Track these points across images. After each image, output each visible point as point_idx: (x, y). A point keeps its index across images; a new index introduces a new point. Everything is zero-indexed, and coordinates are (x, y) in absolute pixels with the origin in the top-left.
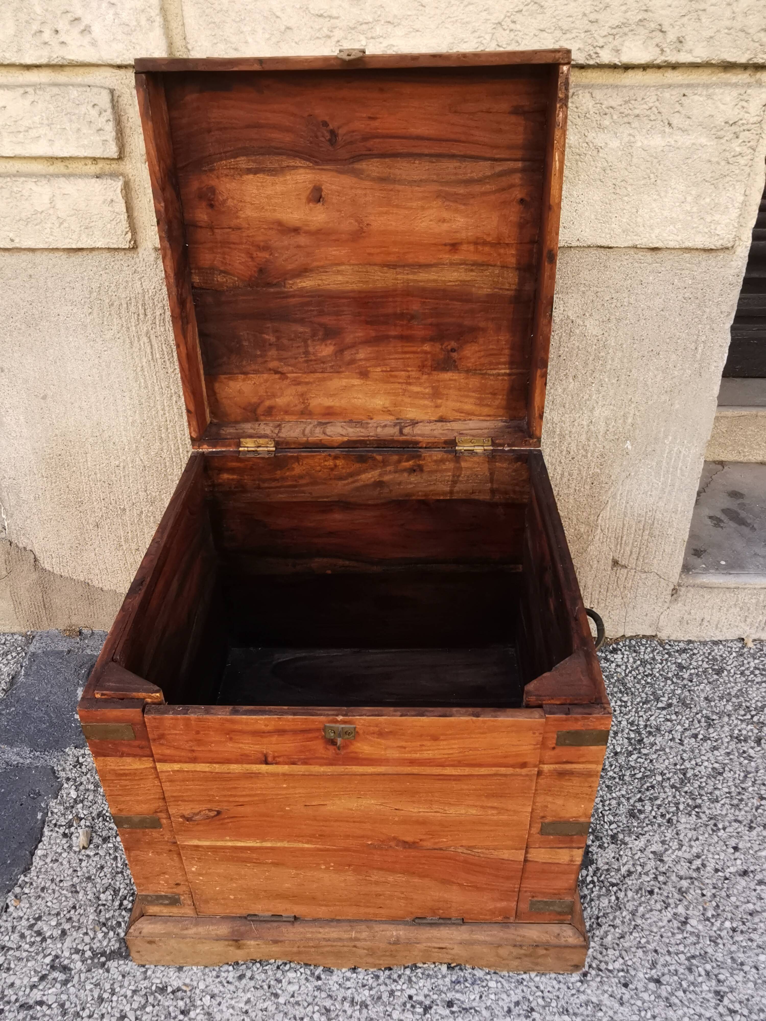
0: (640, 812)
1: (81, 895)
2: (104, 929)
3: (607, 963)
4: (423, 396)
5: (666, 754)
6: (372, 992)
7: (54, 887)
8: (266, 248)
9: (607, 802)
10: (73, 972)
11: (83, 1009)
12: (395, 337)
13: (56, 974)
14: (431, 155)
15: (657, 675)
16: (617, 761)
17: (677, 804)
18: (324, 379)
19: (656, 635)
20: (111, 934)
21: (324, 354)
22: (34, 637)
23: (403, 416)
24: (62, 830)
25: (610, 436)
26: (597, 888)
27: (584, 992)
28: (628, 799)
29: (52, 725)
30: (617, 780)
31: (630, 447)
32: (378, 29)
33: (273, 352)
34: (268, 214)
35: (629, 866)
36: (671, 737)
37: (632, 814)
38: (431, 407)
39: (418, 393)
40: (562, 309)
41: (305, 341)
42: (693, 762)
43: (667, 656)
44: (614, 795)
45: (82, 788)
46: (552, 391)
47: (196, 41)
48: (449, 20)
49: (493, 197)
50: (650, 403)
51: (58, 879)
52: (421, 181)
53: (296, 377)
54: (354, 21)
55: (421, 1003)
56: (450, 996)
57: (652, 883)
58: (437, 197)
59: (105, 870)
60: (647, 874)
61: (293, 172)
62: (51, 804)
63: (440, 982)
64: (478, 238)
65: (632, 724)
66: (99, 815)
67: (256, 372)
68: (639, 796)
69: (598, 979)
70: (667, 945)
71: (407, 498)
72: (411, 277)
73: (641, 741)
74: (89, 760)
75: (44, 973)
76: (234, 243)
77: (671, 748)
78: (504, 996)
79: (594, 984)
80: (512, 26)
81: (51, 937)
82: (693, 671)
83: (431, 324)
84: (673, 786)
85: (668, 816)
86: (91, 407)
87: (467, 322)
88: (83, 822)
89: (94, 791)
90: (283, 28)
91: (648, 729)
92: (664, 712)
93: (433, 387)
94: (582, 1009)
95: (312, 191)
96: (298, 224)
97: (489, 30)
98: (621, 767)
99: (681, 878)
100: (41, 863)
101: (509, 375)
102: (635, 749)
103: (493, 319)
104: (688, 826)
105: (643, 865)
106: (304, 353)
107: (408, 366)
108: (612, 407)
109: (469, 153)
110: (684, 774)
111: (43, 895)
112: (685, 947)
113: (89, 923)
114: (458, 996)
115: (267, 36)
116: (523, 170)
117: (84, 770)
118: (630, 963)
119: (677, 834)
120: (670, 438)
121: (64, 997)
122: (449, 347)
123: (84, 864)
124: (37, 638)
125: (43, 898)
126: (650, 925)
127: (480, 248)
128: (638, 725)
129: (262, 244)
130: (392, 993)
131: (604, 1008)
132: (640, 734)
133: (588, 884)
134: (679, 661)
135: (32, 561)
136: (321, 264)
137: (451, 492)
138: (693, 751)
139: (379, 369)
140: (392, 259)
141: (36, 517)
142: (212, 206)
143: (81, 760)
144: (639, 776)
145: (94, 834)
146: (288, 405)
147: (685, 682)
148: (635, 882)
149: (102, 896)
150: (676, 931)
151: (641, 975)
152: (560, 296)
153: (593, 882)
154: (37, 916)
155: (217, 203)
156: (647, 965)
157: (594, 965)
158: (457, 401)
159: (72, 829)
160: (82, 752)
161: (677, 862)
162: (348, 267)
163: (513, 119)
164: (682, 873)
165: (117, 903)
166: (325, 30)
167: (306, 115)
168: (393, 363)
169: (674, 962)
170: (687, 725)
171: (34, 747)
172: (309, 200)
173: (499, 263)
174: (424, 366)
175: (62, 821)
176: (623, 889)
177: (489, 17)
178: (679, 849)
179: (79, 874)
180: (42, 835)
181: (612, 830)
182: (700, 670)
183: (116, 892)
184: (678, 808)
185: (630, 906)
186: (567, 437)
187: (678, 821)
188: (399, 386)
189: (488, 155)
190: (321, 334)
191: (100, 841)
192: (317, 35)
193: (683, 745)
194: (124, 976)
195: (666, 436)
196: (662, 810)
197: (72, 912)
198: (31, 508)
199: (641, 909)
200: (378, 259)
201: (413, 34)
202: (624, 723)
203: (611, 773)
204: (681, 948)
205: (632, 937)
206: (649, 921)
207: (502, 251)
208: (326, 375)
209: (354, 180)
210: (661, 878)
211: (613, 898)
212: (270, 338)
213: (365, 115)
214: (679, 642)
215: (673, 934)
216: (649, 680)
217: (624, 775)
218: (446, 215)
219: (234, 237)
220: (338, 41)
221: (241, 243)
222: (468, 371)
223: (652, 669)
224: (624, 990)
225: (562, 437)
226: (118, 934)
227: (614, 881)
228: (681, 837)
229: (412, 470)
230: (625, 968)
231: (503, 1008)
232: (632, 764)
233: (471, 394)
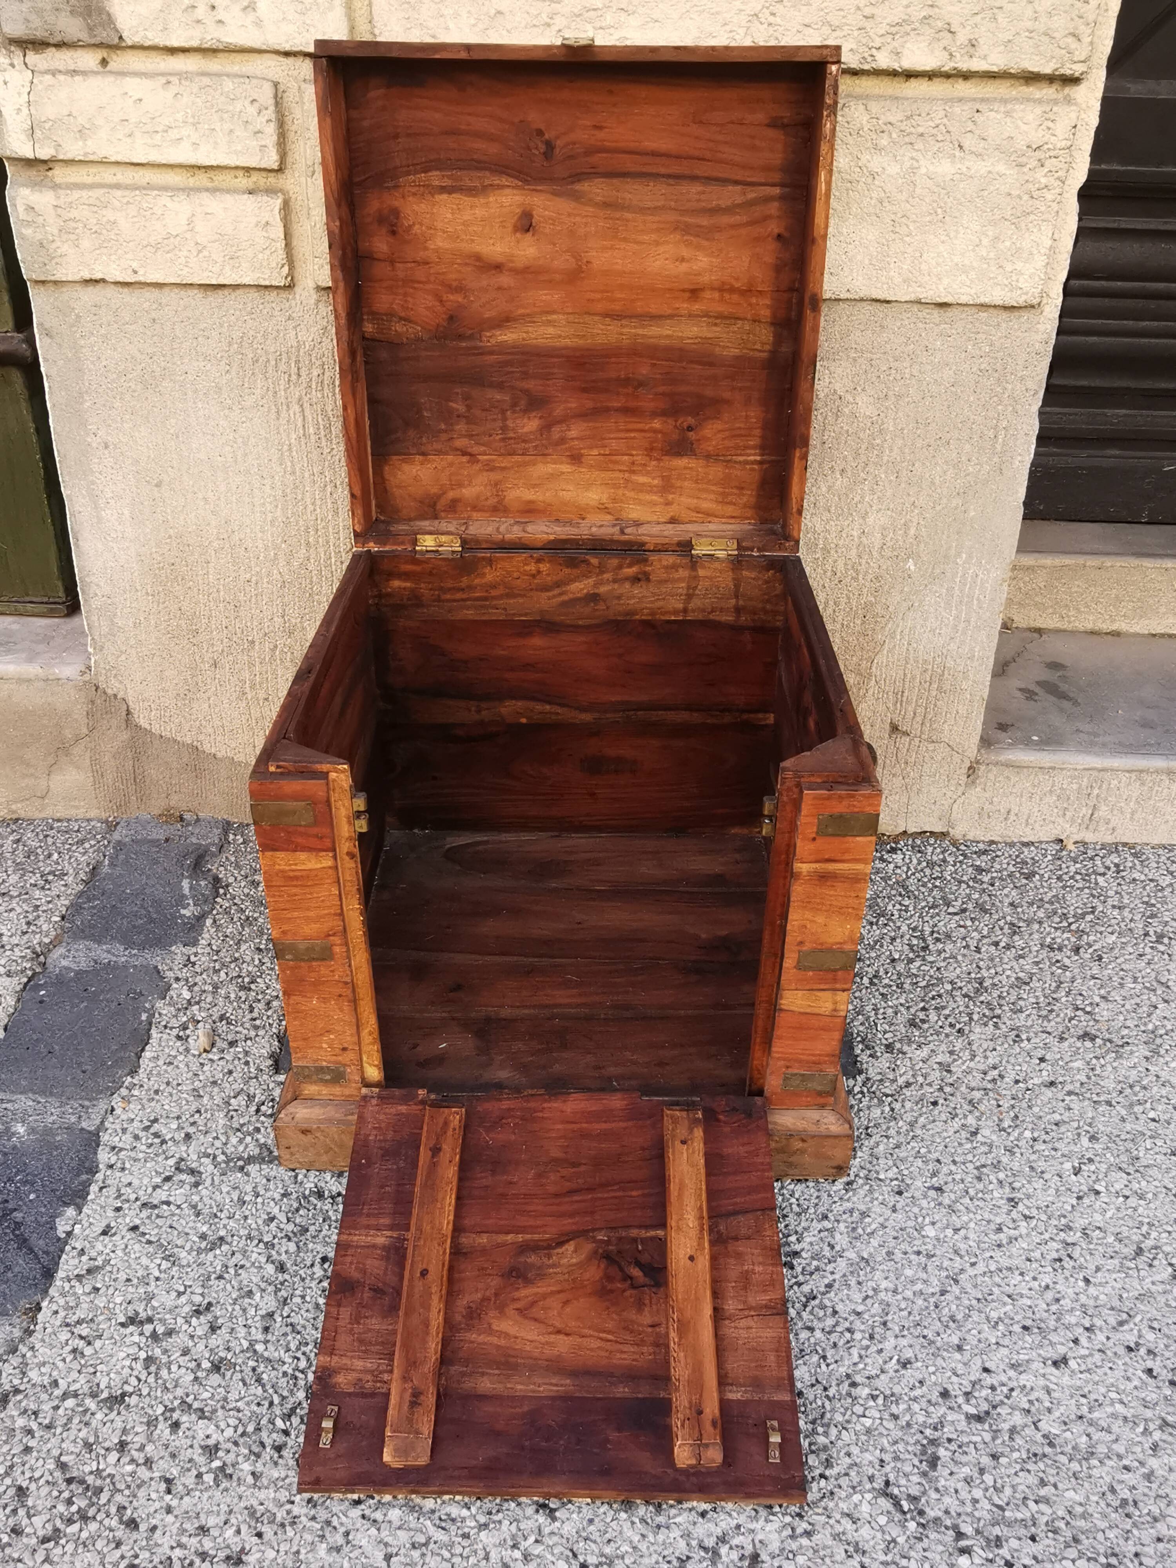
0: (923, 1021)
1: (205, 1100)
2: (238, 1134)
3: (878, 1173)
4: (651, 489)
5: (957, 962)
7: (171, 1090)
8: (460, 289)
9: (882, 1011)
10: (204, 1176)
11: (221, 1211)
12: (617, 410)
13: (183, 1177)
14: (669, 176)
15: (949, 878)
16: (895, 968)
17: (970, 1015)
18: (525, 464)
19: (948, 832)
20: (248, 1139)
21: (526, 430)
22: (118, 824)
23: (624, 515)
24: (175, 1032)
25: (887, 553)
26: (867, 1098)
27: (848, 1200)
28: (908, 1008)
29: (151, 921)
30: (894, 988)
31: (912, 568)
32: (608, 18)
33: (461, 427)
34: (463, 245)
35: (908, 1077)
36: (964, 944)
37: (912, 1023)
38: (661, 504)
39: (643, 484)
40: (827, 380)
41: (503, 412)
42: (993, 971)
43: (961, 858)
44: (890, 1003)
45: (196, 989)
46: (814, 489)
47: (386, 25)
48: (695, 9)
49: (744, 231)
50: (938, 508)
51: (175, 1083)
52: (655, 208)
53: (490, 461)
54: (579, 7)
57: (936, 1094)
58: (676, 229)
59: (234, 1074)
60: (930, 1085)
61: (497, 192)
62: (157, 1005)
64: (723, 283)
65: (914, 929)
66: (222, 1018)
67: (439, 452)
68: (922, 1005)
69: (867, 1187)
70: (952, 1155)
71: (628, 618)
72: (640, 331)
73: (925, 948)
74: (203, 959)
75: (167, 1174)
76: (419, 282)
77: (964, 956)
79: (862, 1192)
80: (772, 19)
81: (172, 1139)
82: (995, 875)
83: (663, 394)
84: (965, 996)
85: (958, 1026)
86: (219, 499)
87: (709, 392)
88: (201, 1025)
89: (213, 993)
90: (493, 12)
91: (935, 935)
92: (957, 918)
93: (663, 477)
94: (844, 1217)
95: (520, 218)
96: (500, 259)
97: (744, 23)
98: (899, 975)
99: (973, 1090)
100: (151, 1065)
101: (760, 463)
102: (918, 956)
103: (740, 389)
104: (983, 1037)
105: (925, 1077)
106: (501, 428)
107: (633, 448)
108: (889, 513)
109: (715, 174)
110: (981, 984)
111: (157, 1097)
112: (974, 1156)
113: (220, 1127)
115: (473, 22)
116: (782, 198)
117: (199, 970)
118: (906, 1172)
119: (969, 1044)
120: (964, 556)
121: (196, 1198)
122: (685, 425)
123: (206, 1068)
124: (122, 824)
125: (158, 1101)
126: (933, 1136)
127: (727, 296)
128: (922, 931)
129: (455, 284)
131: (873, 1215)
132: (924, 940)
134: (978, 863)
135: (124, 713)
136: (528, 311)
137: (685, 611)
138: (992, 960)
139: (595, 452)
140: (617, 307)
141: (133, 651)
142: (394, 233)
143: (193, 959)
144: (924, 983)
145: (216, 1038)
146: (478, 498)
147: (985, 886)
148: (914, 1093)
149: (233, 1101)
150: (964, 1141)
151: (918, 1183)
152: (825, 363)
154: (152, 1118)
155: (400, 230)
156: (927, 1173)
157: (862, 1175)
158: (693, 497)
159: (188, 1032)
160: (194, 950)
161: (968, 1072)
162: (561, 316)
163: (771, 133)
164: (973, 1084)
165: (253, 1109)
166: (544, 16)
167: (516, 120)
168: (614, 444)
169: (960, 1171)
170: (985, 932)
171: (129, 944)
172: (516, 229)
173: (749, 317)
174: (652, 449)
175: (174, 1023)
176: (900, 1100)
177: (743, 7)
178: (972, 1060)
179: (201, 1078)
180: (149, 1038)
181: (886, 1039)
182: (1005, 873)
183: (251, 1098)
184: (971, 1019)
185: (908, 1117)
186: (832, 552)
187: (970, 1031)
188: (621, 475)
189: (738, 178)
190: (523, 403)
191: (225, 1045)
192: (534, 22)
193: (980, 953)
194: (268, 1180)
195: (959, 554)
196: (951, 1020)
197: (197, 1116)
198: (127, 639)
199: (922, 1120)
200: (599, 307)
201: (651, 24)
202: (904, 928)
203: (886, 981)
204: (970, 1157)
205: (909, 1147)
206: (931, 1132)
207: (754, 300)
208: (527, 458)
209: (573, 204)
210: (948, 1089)
211: (887, 1109)
212: (459, 407)
213: (589, 123)
214: (978, 842)
215: (960, 1144)
216: (937, 884)
217: (902, 984)
218: (685, 252)
219: (420, 273)
220: (560, 31)
221: (428, 282)
222: (708, 457)
223: (941, 872)
224: (898, 1197)
225: (826, 550)
226: (257, 1140)
227: (888, 1091)
228: (974, 1048)
229: (636, 580)
230: (900, 1177)
232: (914, 971)
233: (713, 488)
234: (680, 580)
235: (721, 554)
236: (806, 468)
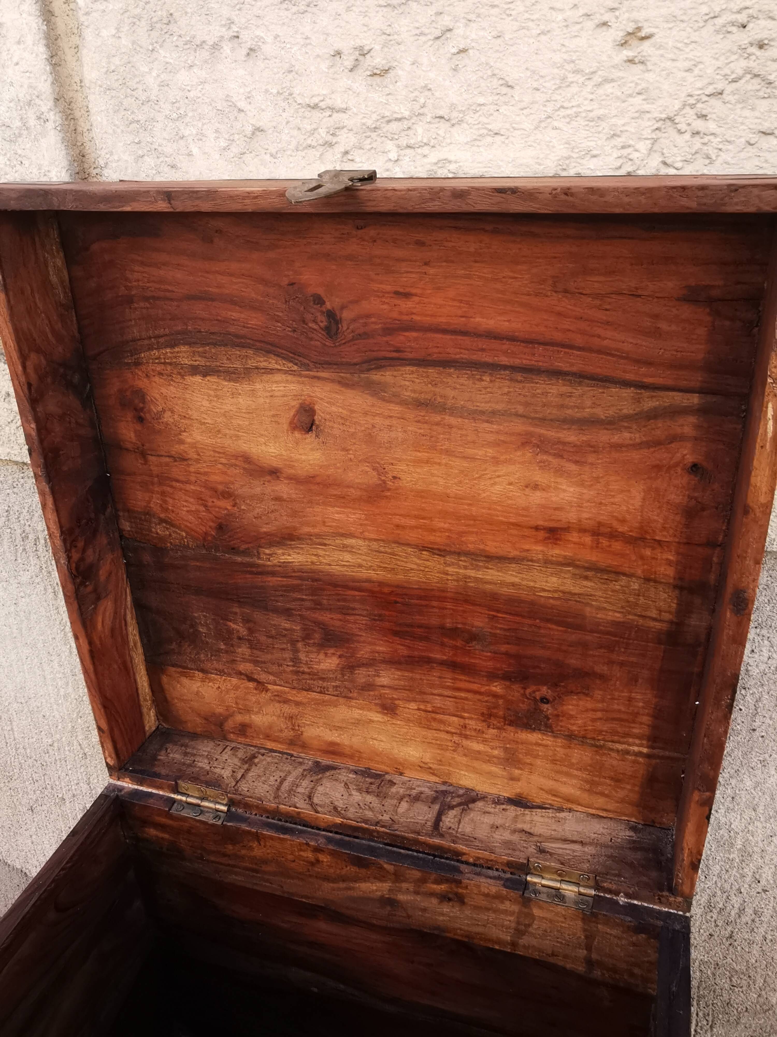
4: (489, 759)
8: (227, 495)
12: (442, 663)
14: (513, 368)
18: (323, 703)
21: (323, 666)
23: (453, 781)
32: (420, 131)
33: (243, 650)
34: (228, 442)
38: (503, 777)
39: (479, 752)
40: (766, 654)
41: (294, 642)
46: (733, 782)
48: (562, 112)
49: (635, 455)
52: (494, 413)
53: (281, 692)
54: (375, 117)
58: (524, 444)
61: (265, 377)
64: (600, 524)
67: (221, 672)
72: (472, 573)
76: (178, 481)
80: (699, 125)
83: (506, 654)
87: (574, 661)
90: (249, 130)
93: (506, 750)
95: (298, 412)
96: (275, 463)
97: (647, 133)
101: (648, 756)
103: (622, 664)
106: (292, 660)
107: (464, 710)
109: (590, 369)
115: (223, 144)
116: (702, 411)
122: (538, 695)
127: (604, 542)
129: (220, 488)
136: (316, 530)
139: (413, 706)
140: (438, 539)
142: (141, 420)
146: (270, 727)
152: (764, 632)
155: (148, 416)
158: (548, 777)
162: (361, 542)
163: (686, 311)
166: (322, 132)
167: (285, 281)
168: (438, 702)
172: (294, 426)
173: (639, 572)
174: (490, 715)
177: (646, 107)
186: (755, 857)
188: (448, 737)
189: (629, 377)
190: (317, 636)
192: (309, 142)
200: (413, 536)
201: (489, 139)
207: (648, 552)
208: (327, 697)
209: (370, 400)
212: (239, 628)
213: (388, 288)
218: (539, 477)
219: (177, 471)
220: (346, 153)
221: (188, 482)
222: (570, 737)
225: (746, 854)
233: (575, 772)
234: (506, 912)
235: (569, 890)
236: (708, 818)
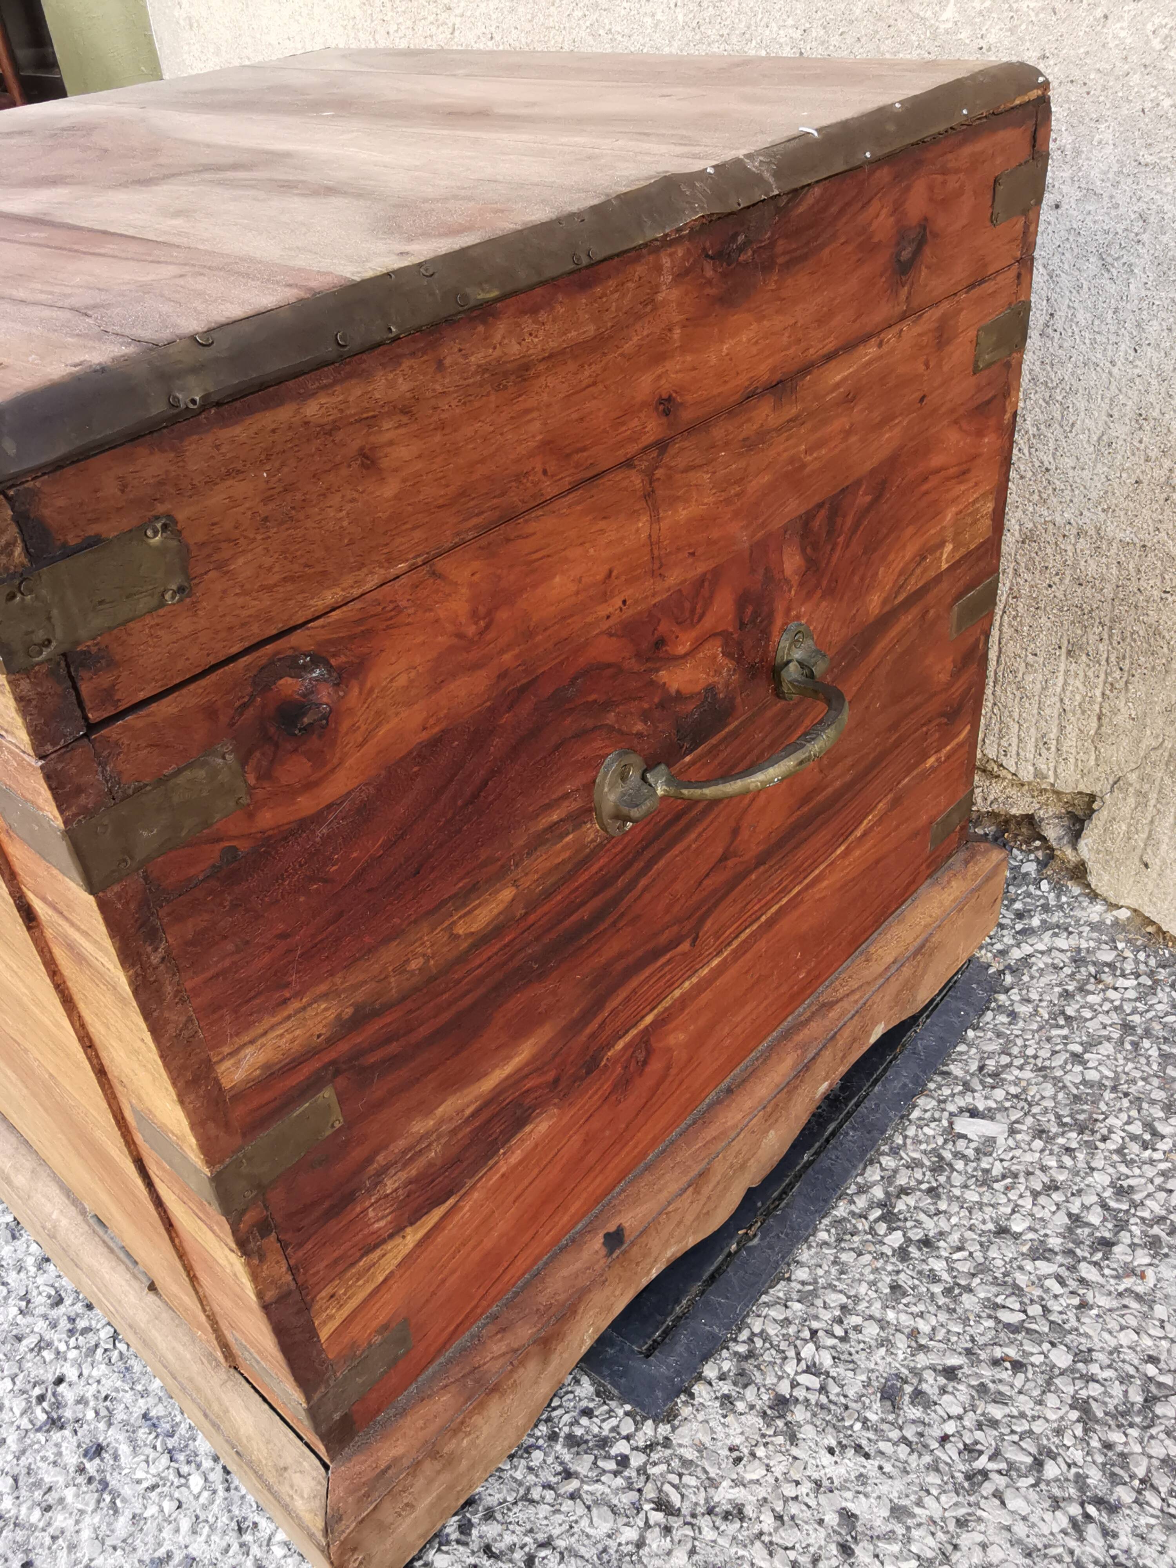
0: (920, 1399)
6: (20, 1319)
9: (855, 1320)
16: (986, 1249)
26: (619, 1482)
28: (920, 1349)
30: (938, 1289)
37: (890, 1389)
44: (892, 1315)
55: (58, 1405)
56: (115, 1437)
63: (128, 1397)
65: (1122, 1192)
68: (953, 1361)
78: (185, 1524)
84: (1083, 1406)
85: (984, 1463)
98: (983, 1267)
102: (1070, 1253)
104: (1021, 1530)
110: (1150, 1401)
114: (124, 1449)
130: (42, 1345)
133: (608, 1457)
153: (623, 1461)
176: (676, 1535)
181: (794, 1385)
184: (1037, 1466)
196: (986, 1439)
202: (1101, 1179)
203: (939, 1266)
211: (630, 1534)
217: (968, 1290)
227: (675, 1500)
228: (966, 1539)
231: (160, 1545)
232: (1023, 1279)
